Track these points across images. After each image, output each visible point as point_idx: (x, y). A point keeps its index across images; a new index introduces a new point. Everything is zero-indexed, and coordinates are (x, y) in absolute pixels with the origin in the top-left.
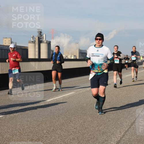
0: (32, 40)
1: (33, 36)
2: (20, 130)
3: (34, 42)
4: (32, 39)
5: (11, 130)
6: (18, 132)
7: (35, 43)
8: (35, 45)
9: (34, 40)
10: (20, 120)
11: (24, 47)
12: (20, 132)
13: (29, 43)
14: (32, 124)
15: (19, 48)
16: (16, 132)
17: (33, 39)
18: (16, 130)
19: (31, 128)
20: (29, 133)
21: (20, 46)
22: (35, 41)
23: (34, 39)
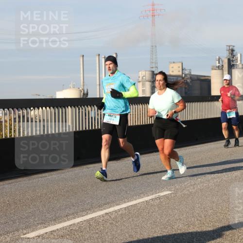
0: (218, 65)
1: (219, 57)
2: (201, 217)
3: (220, 68)
4: (217, 62)
5: (185, 216)
6: (197, 220)
7: (222, 69)
8: (223, 72)
9: (220, 65)
10: (200, 200)
11: (205, 76)
12: (200, 221)
13: (212, 69)
14: (220, 207)
15: (196, 78)
16: (194, 220)
17: (219, 63)
18: (193, 217)
19: (219, 214)
20: (216, 222)
21: (197, 76)
22: (223, 65)
23: (221, 62)
